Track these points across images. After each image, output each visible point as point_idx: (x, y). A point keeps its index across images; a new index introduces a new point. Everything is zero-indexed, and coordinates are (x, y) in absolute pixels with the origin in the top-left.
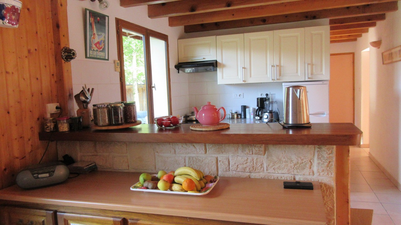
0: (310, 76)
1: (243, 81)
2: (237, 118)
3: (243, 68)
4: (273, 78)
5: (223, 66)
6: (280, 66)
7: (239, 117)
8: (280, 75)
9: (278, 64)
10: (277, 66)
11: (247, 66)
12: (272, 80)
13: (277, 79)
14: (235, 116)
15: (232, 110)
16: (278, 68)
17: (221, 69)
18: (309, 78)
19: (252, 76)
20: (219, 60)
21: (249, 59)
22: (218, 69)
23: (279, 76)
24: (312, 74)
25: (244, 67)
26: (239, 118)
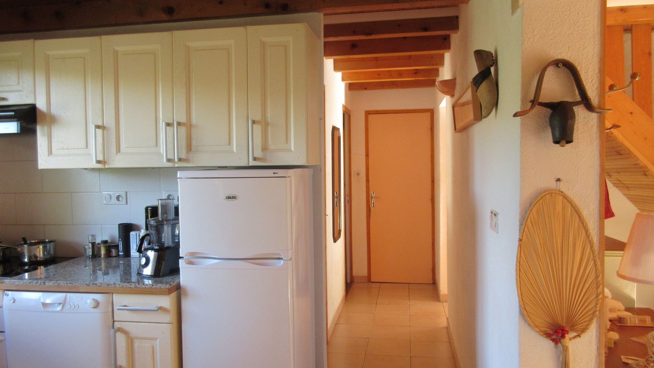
0: (258, 153)
1: (98, 162)
2: (108, 255)
3: (98, 127)
4: (170, 157)
5: (51, 120)
6: (188, 125)
7: (114, 252)
8: (189, 148)
9: (183, 120)
10: (179, 124)
11: (110, 121)
12: (169, 160)
13: (180, 160)
14: (103, 252)
15: (93, 236)
16: (183, 130)
17: (46, 128)
18: (255, 159)
19: (121, 151)
20: (41, 105)
21: (113, 103)
22: (39, 129)
23: (187, 153)
24: (265, 148)
25: (100, 123)
26: (114, 255)
